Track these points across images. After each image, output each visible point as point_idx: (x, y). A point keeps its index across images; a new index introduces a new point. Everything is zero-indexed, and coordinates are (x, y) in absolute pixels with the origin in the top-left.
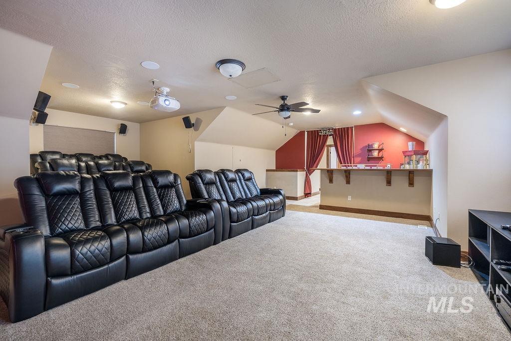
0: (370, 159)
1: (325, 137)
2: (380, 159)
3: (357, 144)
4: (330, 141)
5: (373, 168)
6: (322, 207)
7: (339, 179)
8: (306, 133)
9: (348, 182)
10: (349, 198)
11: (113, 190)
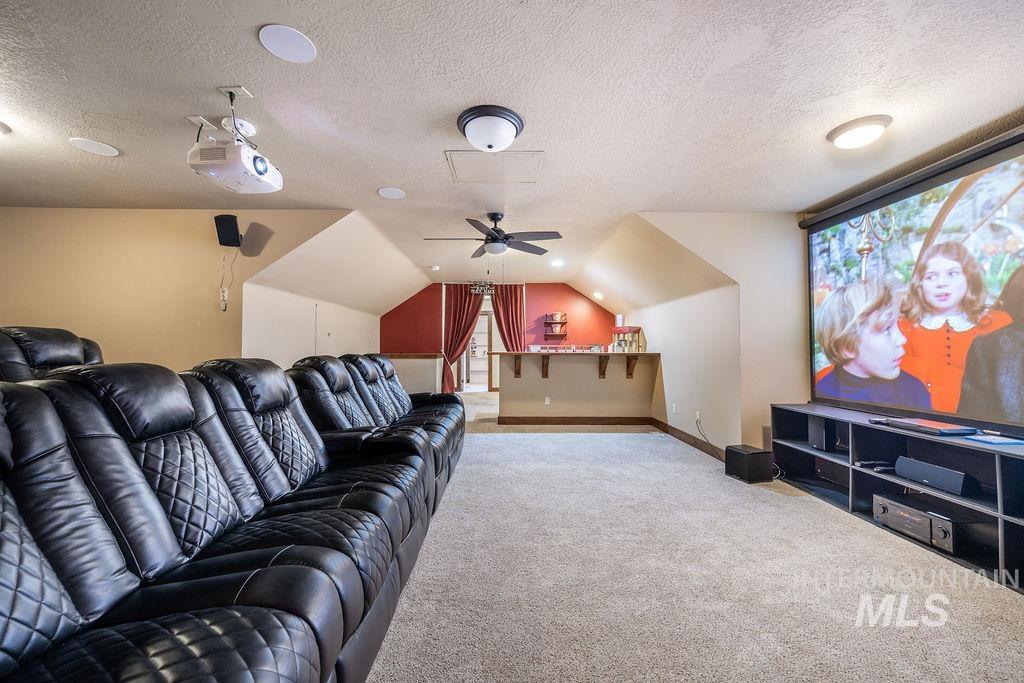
0: (549, 338)
1: (479, 299)
2: (562, 337)
3: (530, 313)
4: (487, 305)
5: (560, 351)
6: (503, 421)
7: (530, 370)
8: (444, 287)
9: (545, 374)
10: (547, 401)
11: (137, 437)
